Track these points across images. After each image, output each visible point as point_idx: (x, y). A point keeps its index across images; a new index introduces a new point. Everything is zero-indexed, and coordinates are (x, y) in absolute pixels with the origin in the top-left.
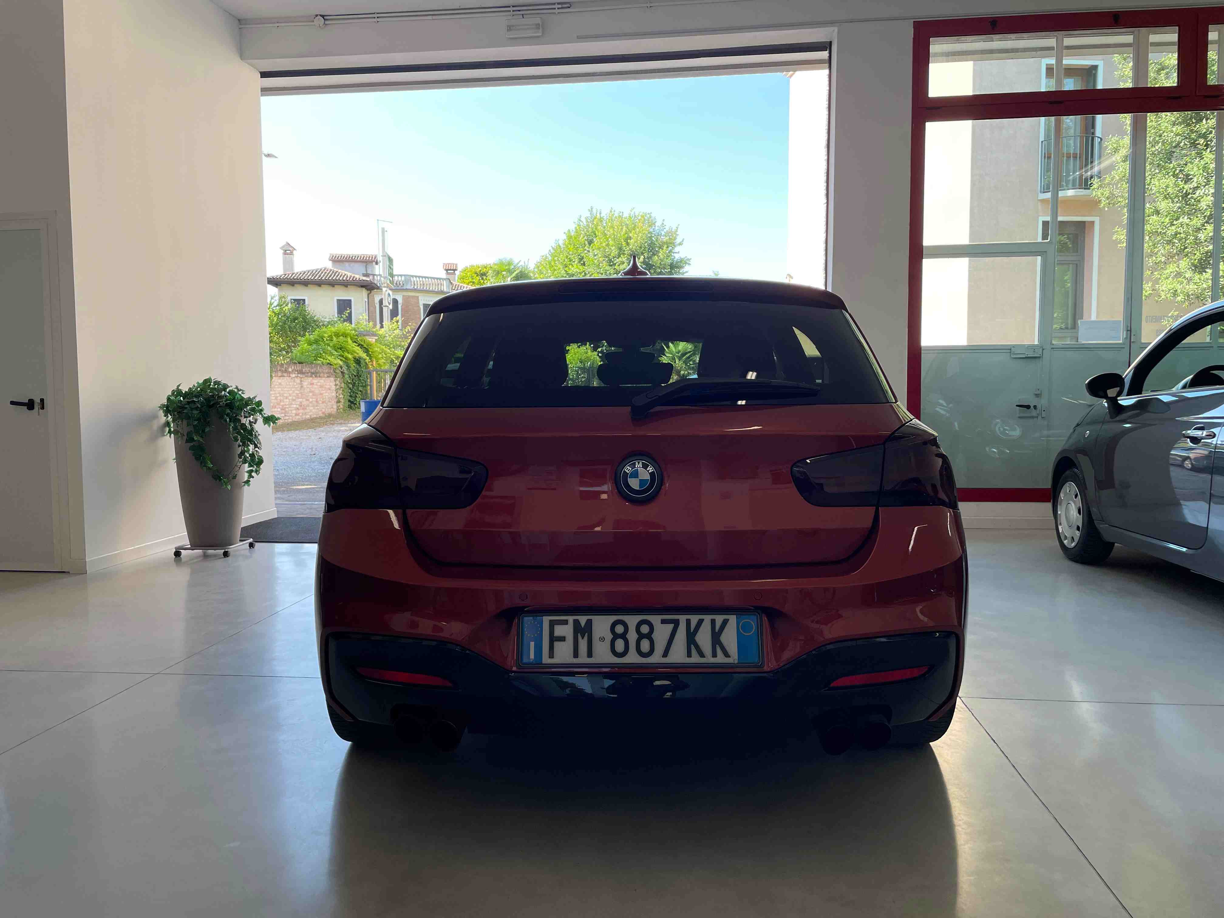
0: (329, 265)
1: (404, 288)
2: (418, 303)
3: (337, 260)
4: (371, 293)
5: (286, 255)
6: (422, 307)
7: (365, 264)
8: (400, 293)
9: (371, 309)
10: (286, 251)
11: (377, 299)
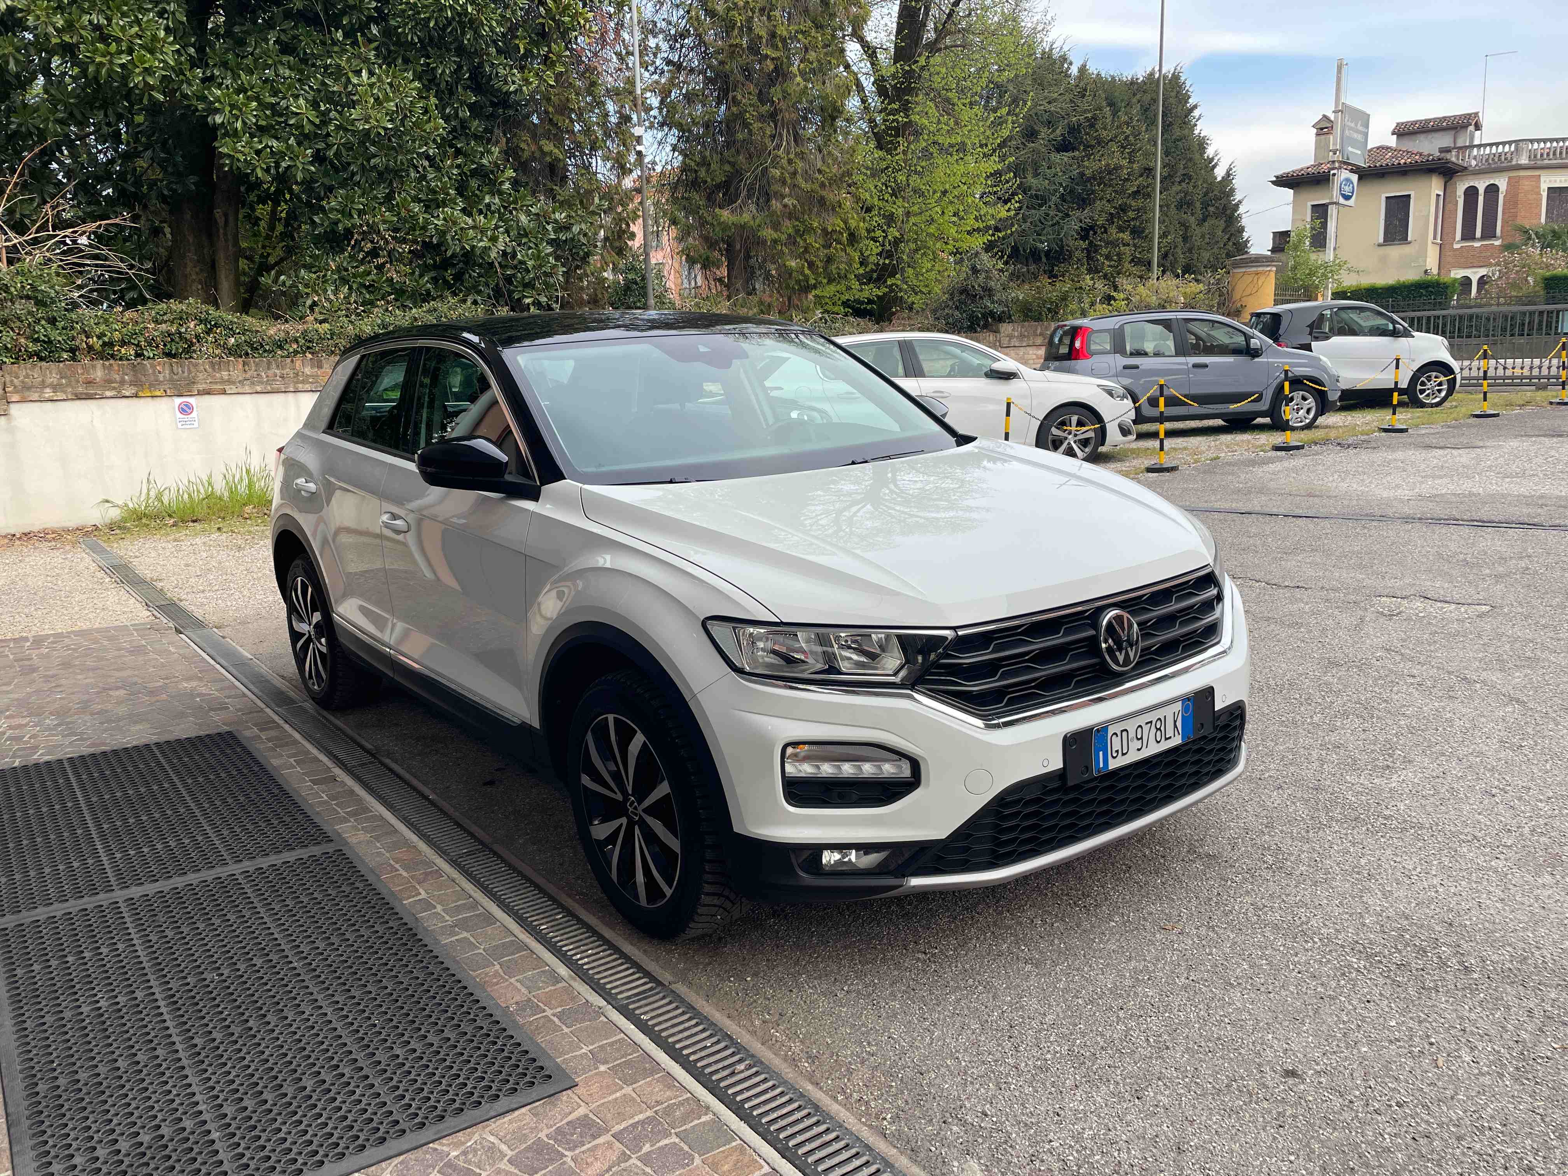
0: (1392, 141)
1: (1514, 163)
2: (1539, 187)
3: (1404, 132)
4: (1451, 178)
5: (1323, 137)
6: (1545, 194)
7: (1453, 132)
8: (1504, 174)
9: (1449, 206)
10: (1322, 129)
11: (1461, 188)
